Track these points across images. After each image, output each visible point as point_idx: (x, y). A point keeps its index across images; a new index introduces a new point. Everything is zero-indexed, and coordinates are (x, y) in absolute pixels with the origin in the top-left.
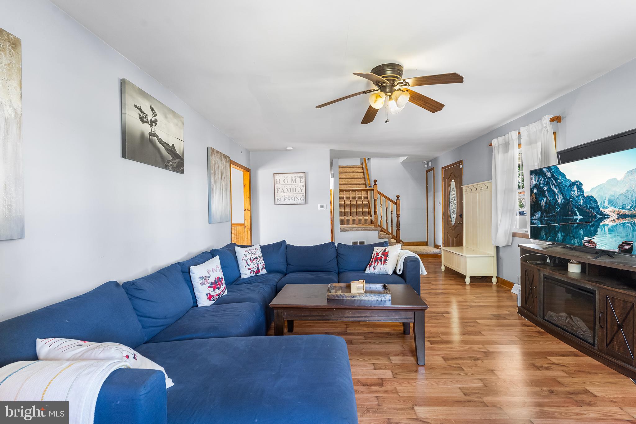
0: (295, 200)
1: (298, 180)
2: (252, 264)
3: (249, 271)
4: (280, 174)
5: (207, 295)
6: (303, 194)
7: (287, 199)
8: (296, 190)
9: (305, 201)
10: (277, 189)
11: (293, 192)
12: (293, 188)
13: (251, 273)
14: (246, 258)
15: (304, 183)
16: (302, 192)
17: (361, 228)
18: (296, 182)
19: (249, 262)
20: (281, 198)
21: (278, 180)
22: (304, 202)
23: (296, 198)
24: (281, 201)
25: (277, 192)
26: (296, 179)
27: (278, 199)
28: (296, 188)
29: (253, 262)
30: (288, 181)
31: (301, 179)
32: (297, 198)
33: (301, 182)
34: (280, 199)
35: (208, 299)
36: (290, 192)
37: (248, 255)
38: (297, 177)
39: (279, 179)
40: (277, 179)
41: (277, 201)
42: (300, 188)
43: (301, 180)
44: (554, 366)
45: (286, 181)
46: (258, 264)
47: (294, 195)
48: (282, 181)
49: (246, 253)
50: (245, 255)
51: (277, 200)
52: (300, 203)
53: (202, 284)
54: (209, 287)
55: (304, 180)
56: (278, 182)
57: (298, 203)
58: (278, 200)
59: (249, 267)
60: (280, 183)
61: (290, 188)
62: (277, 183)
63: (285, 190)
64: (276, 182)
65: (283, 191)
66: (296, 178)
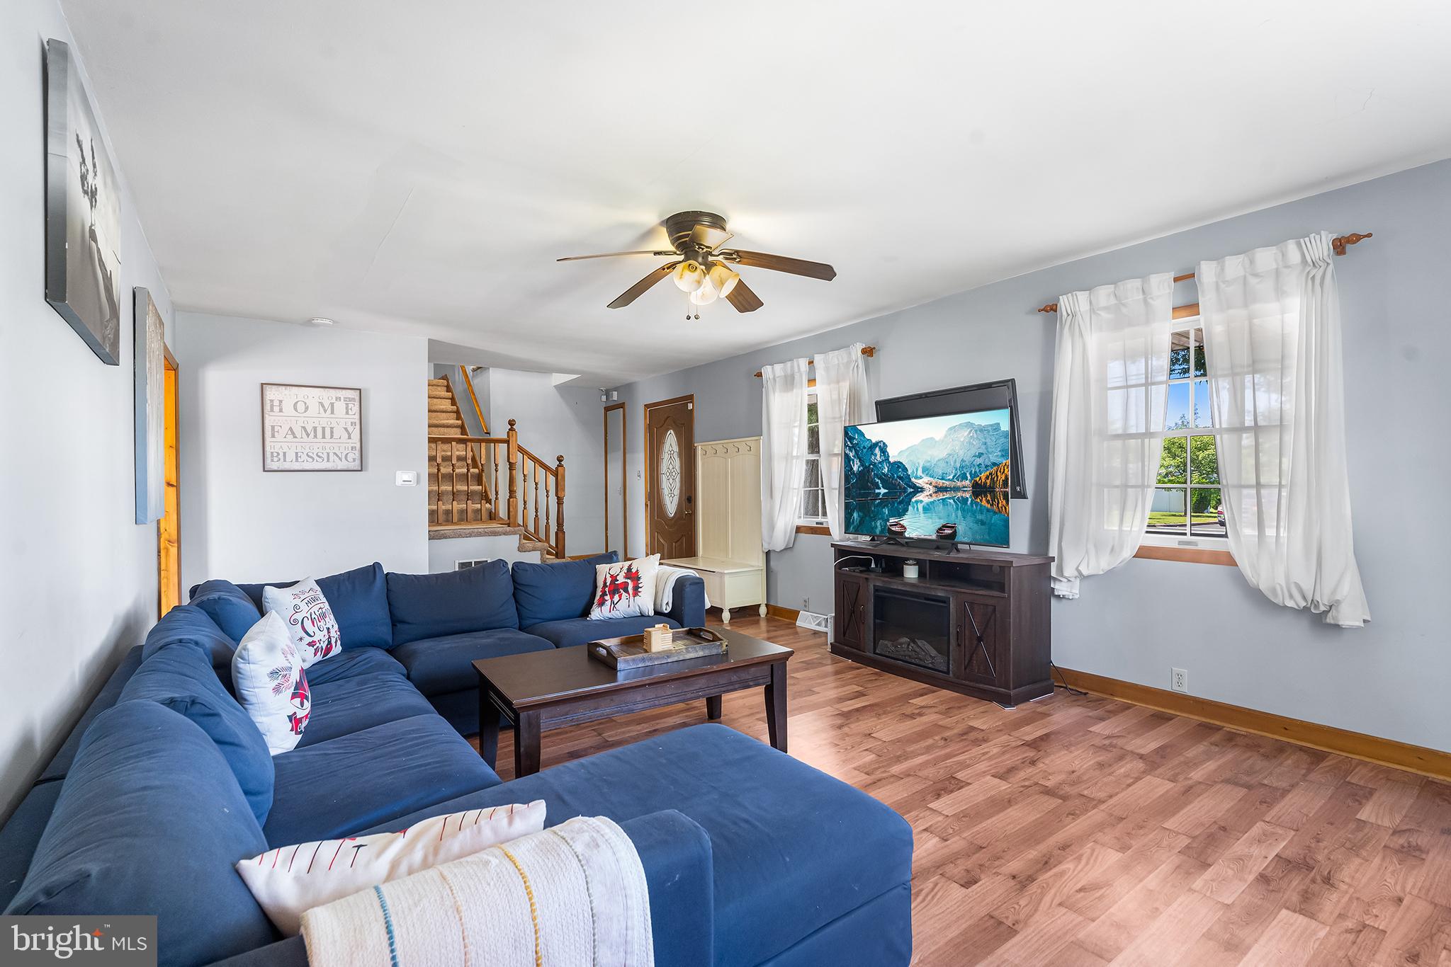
0: (328, 461)
1: (340, 407)
2: (316, 629)
3: (312, 650)
4: (284, 388)
5: (290, 718)
6: (353, 445)
7: (304, 457)
8: (332, 432)
9: (358, 462)
10: (273, 427)
11: (324, 437)
12: (324, 428)
13: (315, 654)
14: (299, 617)
15: (357, 416)
16: (350, 438)
17: (480, 530)
18: (332, 412)
19: (308, 624)
20: (285, 453)
21: (277, 403)
22: (356, 465)
23: (331, 455)
24: (285, 461)
25: (273, 436)
26: (332, 404)
27: (275, 454)
28: (332, 428)
29: (319, 624)
30: (307, 408)
31: (346, 404)
32: (335, 453)
33: (347, 413)
34: (281, 456)
35: (292, 730)
36: (315, 436)
37: (303, 606)
38: (338, 399)
39: (281, 401)
40: (272, 401)
41: (272, 461)
42: (346, 429)
43: (347, 408)
44: (924, 710)
45: (301, 407)
46: (328, 629)
47: (328, 446)
48: (288, 408)
49: (297, 601)
50: (296, 609)
51: (272, 456)
52: (345, 468)
53: (277, 690)
54: (292, 698)
55: (356, 409)
56: (276, 409)
57: (339, 469)
58: (275, 459)
59: (311, 640)
60: (281, 411)
61: (315, 429)
62: (272, 410)
63: (298, 431)
64: (267, 407)
65: (293, 433)
66: (334, 401)
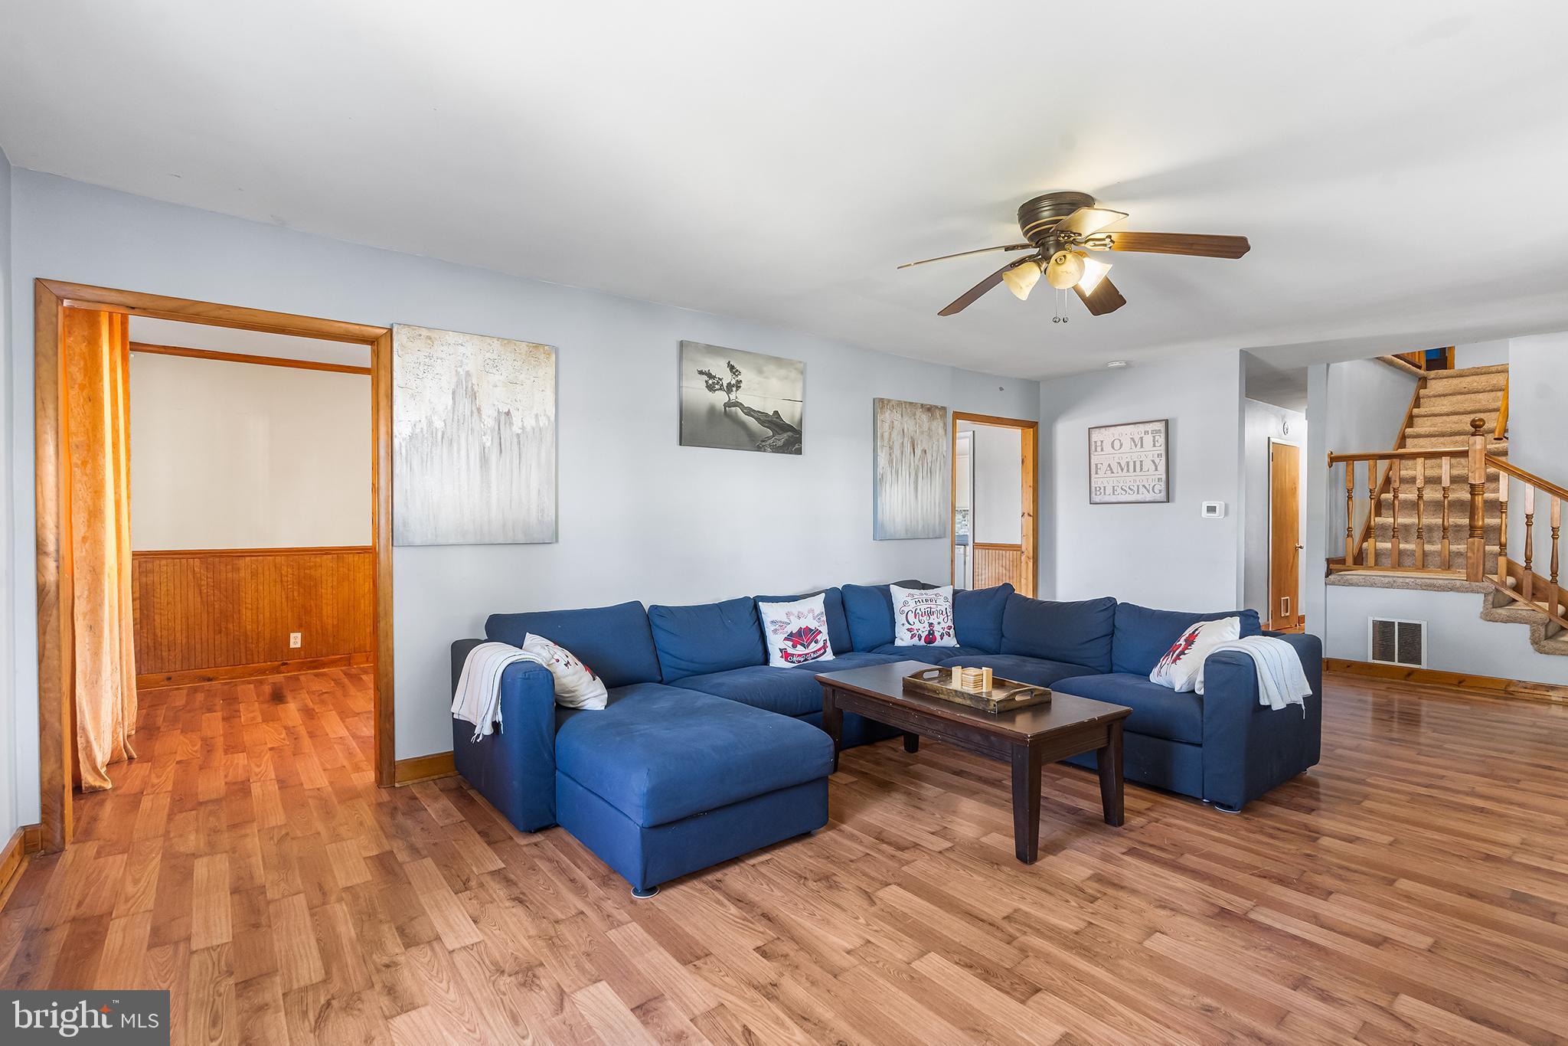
0: (1138, 493)
1: (1148, 439)
2: (916, 621)
3: (910, 634)
4: (1104, 429)
5: (781, 650)
6: (1160, 476)
7: (1119, 490)
8: (1141, 465)
9: (1163, 494)
10: (1096, 465)
11: (1135, 471)
12: (1135, 462)
13: (912, 638)
14: (906, 609)
15: (1163, 447)
16: (1156, 470)
17: (1407, 580)
18: (1142, 446)
19: (911, 616)
20: (1105, 487)
21: (1099, 444)
22: (1162, 496)
23: (1141, 487)
24: (1105, 494)
25: (1097, 473)
26: (1141, 438)
27: (1098, 489)
28: (1141, 461)
29: (921, 618)
30: (1121, 445)
31: (1154, 437)
32: (1143, 486)
33: (1154, 446)
34: (1102, 491)
35: (782, 657)
36: (1128, 471)
37: (912, 604)
38: (1146, 433)
39: (1102, 442)
40: (1096, 442)
41: (1096, 494)
42: (1153, 461)
43: (1154, 441)
45: (1117, 445)
46: (931, 625)
47: (1131, 479)
48: (1107, 446)
49: (908, 599)
50: (905, 603)
51: (1096, 490)
52: (1152, 499)
53: (775, 631)
54: (786, 639)
55: (1161, 440)
56: (1099, 449)
57: (1147, 500)
58: (1098, 493)
59: (910, 627)
60: (1102, 450)
61: (1128, 463)
62: (1096, 451)
63: (1115, 467)
64: (1093, 448)
65: (1111, 469)
66: (1143, 435)
